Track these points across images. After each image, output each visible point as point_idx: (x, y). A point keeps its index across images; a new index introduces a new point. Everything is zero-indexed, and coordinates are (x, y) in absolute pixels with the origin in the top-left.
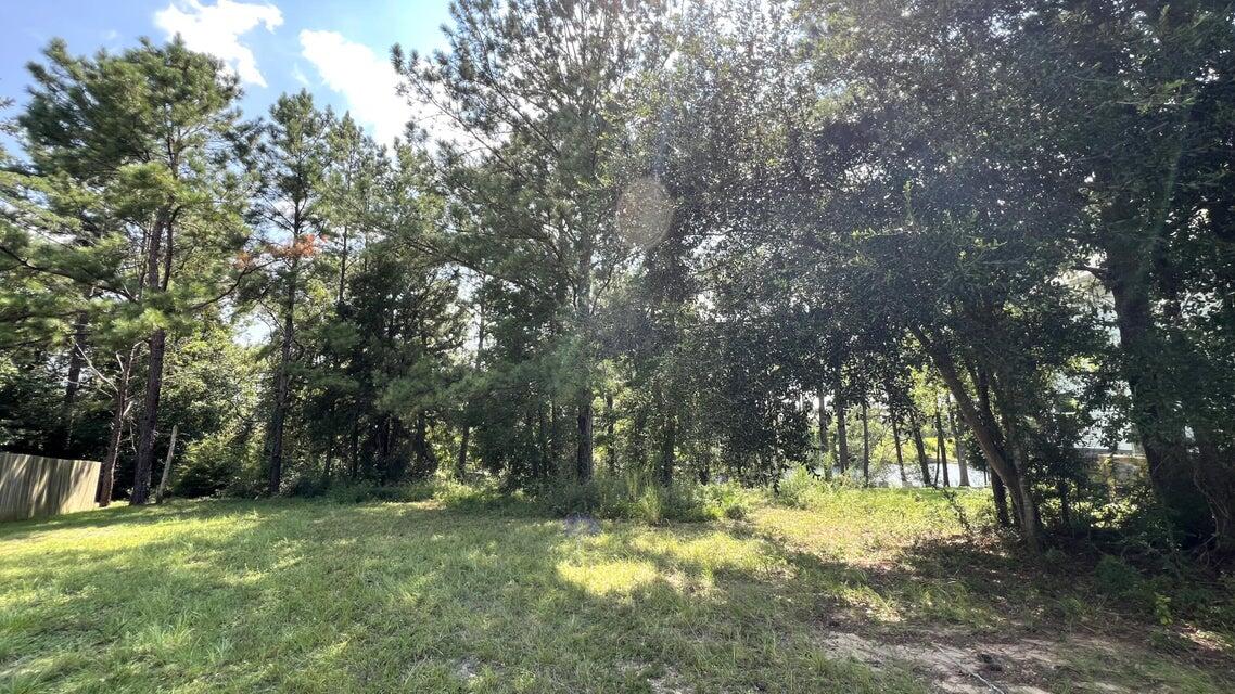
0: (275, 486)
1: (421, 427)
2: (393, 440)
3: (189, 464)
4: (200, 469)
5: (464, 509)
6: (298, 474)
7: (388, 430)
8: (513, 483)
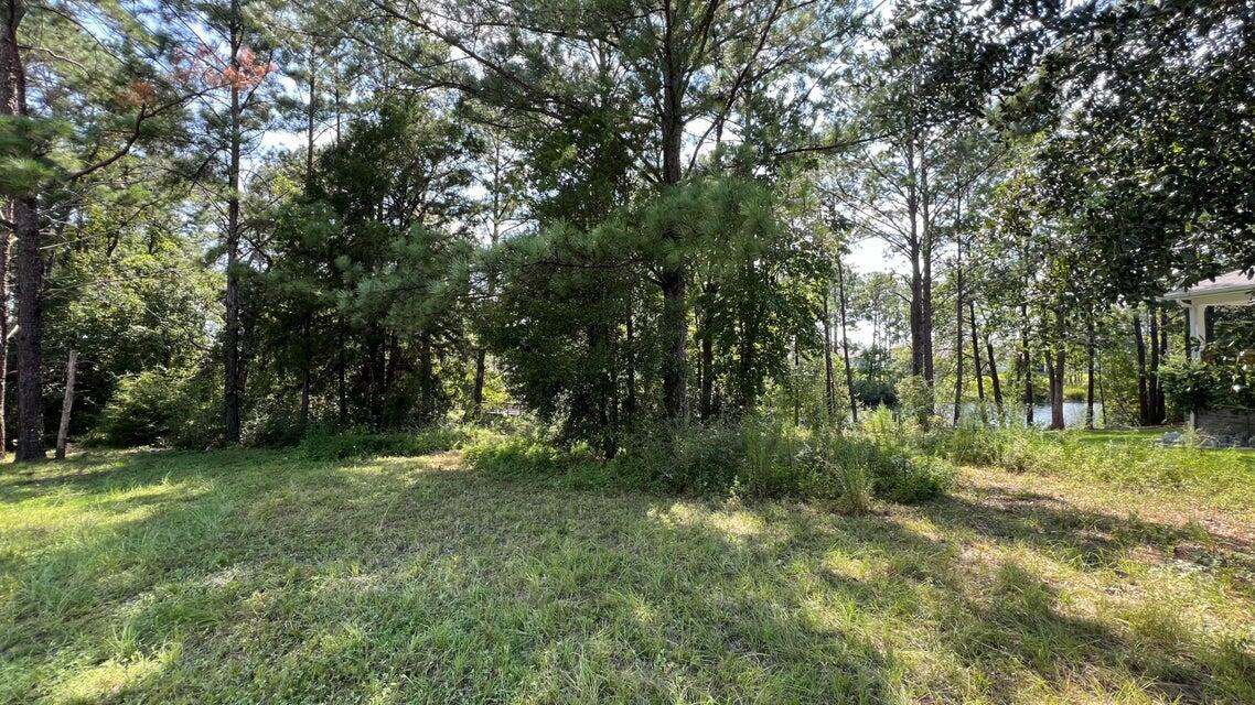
0: (233, 433)
1: (426, 357)
2: (390, 374)
3: (121, 403)
4: (135, 410)
5: (504, 469)
6: (266, 417)
7: (383, 360)
8: (570, 432)
